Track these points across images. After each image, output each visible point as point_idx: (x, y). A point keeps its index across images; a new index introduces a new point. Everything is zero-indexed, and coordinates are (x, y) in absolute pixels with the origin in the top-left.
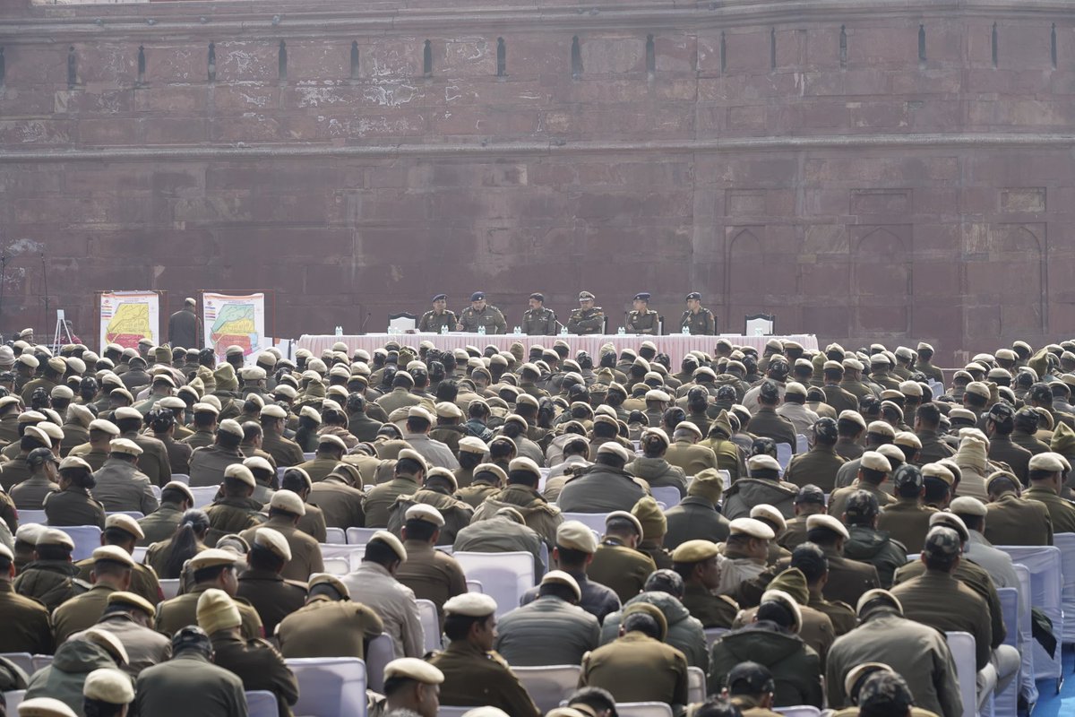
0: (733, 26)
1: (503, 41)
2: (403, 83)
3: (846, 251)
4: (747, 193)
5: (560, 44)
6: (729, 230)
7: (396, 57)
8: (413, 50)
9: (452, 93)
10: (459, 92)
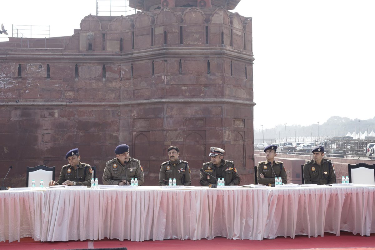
0: (136, 61)
1: (49, 65)
2: (10, 79)
3: (182, 140)
4: (142, 120)
5: (71, 67)
6: (134, 133)
7: (7, 70)
8: (14, 68)
9: (29, 84)
10: (32, 83)
